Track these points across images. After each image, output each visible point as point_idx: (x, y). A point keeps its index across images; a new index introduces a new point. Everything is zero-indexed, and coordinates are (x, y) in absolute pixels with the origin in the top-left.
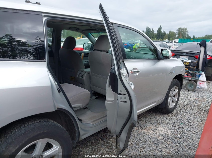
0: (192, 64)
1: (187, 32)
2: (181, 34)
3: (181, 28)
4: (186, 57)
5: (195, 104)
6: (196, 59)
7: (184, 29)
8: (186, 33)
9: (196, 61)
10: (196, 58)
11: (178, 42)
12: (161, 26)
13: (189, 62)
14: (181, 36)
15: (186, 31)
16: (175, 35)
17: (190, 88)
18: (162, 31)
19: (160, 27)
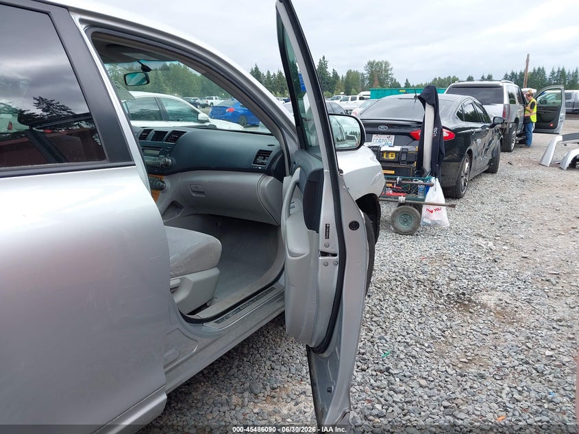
0: (404, 158)
1: (389, 72)
2: (376, 79)
3: (374, 62)
4: (387, 136)
5: (421, 277)
6: (414, 140)
7: (382, 65)
8: (387, 76)
9: (413, 148)
10: (413, 137)
11: (369, 97)
12: (324, 58)
13: (396, 152)
14: (377, 83)
15: (388, 70)
16: (363, 81)
17: (404, 228)
18: (327, 70)
19: (322, 59)
